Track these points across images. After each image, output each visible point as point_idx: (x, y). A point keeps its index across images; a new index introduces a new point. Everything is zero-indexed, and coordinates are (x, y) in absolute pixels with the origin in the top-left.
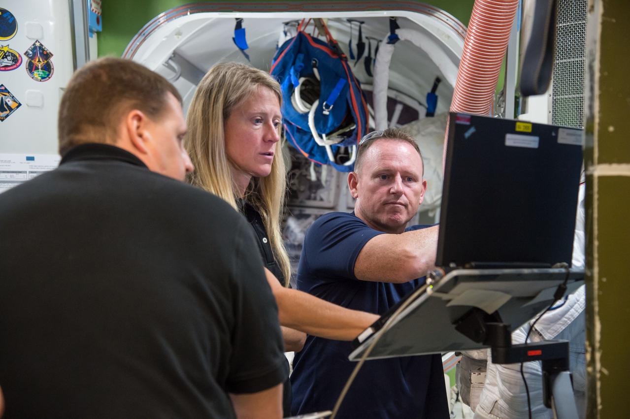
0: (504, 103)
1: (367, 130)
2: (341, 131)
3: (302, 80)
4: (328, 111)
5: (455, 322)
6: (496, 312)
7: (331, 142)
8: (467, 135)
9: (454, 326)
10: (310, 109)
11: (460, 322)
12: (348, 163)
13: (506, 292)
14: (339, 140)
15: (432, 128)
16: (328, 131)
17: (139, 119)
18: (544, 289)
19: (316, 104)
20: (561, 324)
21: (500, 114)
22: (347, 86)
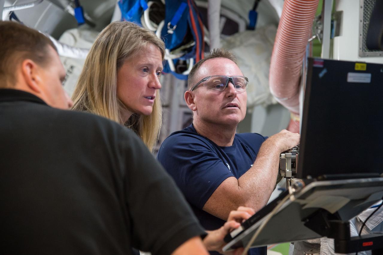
0: (321, 26)
1: (206, 47)
2: (183, 47)
3: (150, 4)
4: (172, 30)
5: (303, 220)
6: (337, 213)
7: (174, 57)
8: (321, 75)
9: (303, 223)
10: (157, 28)
11: (308, 220)
12: (187, 73)
13: (346, 196)
14: (181, 54)
15: (253, 40)
16: (172, 47)
17: (31, 66)
18: (373, 193)
19: (162, 24)
20: (381, 216)
21: (318, 35)
22: (187, 10)
